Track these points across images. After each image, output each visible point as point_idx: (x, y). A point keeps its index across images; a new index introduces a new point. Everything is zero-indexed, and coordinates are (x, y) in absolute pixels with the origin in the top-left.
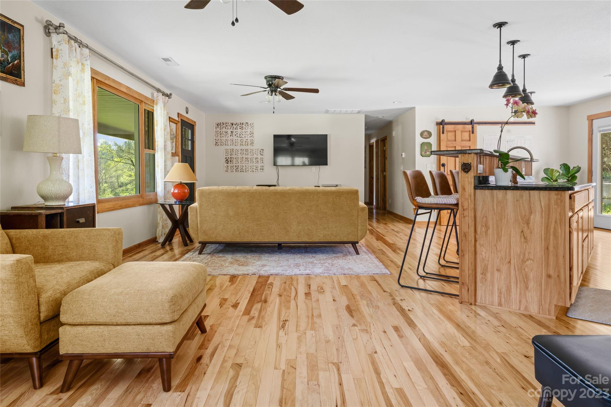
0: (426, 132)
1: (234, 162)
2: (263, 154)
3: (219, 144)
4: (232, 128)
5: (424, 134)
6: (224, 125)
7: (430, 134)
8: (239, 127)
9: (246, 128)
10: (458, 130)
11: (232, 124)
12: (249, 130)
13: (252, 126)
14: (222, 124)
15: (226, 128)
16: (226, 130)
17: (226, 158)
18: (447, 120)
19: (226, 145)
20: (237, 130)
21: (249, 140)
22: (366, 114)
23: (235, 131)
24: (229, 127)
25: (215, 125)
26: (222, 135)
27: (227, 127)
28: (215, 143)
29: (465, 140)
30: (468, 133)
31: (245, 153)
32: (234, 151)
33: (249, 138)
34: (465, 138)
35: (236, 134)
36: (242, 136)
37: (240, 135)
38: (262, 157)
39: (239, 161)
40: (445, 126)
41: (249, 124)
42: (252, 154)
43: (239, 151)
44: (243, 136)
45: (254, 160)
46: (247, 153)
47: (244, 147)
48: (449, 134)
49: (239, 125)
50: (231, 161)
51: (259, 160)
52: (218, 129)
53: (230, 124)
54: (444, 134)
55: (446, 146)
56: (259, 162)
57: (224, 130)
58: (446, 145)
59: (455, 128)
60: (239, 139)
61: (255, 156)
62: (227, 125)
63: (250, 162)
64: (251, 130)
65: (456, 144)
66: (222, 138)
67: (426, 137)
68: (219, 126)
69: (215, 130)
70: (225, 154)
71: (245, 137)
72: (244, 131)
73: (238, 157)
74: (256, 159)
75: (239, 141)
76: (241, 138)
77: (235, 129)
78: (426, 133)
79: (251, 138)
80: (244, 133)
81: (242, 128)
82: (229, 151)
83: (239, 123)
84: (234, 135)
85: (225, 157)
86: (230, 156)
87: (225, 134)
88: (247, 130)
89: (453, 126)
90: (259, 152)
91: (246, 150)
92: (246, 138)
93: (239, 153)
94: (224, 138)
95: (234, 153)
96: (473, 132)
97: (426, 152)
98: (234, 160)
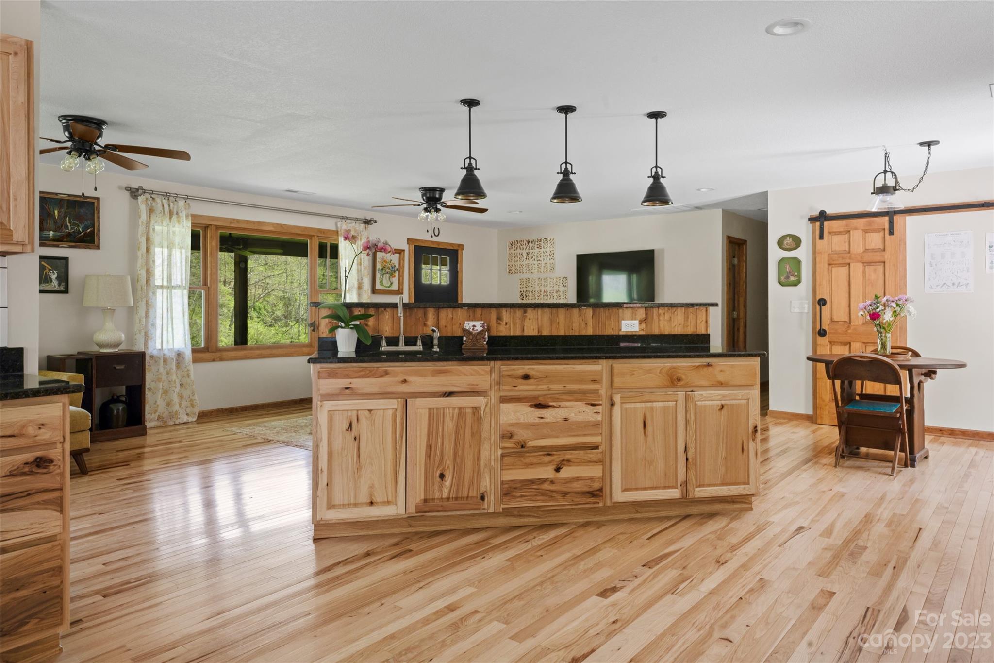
0: (788, 238)
1: (530, 298)
2: (566, 284)
3: (513, 271)
4: (528, 248)
5: (785, 242)
6: (519, 244)
7: (797, 242)
8: (536, 246)
9: (545, 247)
10: (856, 229)
11: (528, 242)
12: (548, 250)
13: (552, 242)
14: (516, 243)
15: (520, 248)
16: (521, 251)
17: (521, 292)
18: (830, 211)
19: (520, 272)
20: (533, 250)
21: (548, 265)
22: (724, 208)
23: (531, 251)
24: (525, 247)
25: (508, 245)
26: (516, 259)
27: (522, 247)
28: (508, 270)
29: (873, 250)
30: (881, 234)
31: (543, 283)
32: (530, 281)
33: (549, 262)
34: (872, 246)
35: (532, 256)
36: (539, 258)
37: (537, 257)
38: (565, 289)
39: (536, 296)
40: (826, 223)
41: (549, 240)
42: (552, 286)
43: (537, 281)
44: (541, 259)
45: (555, 294)
46: (546, 283)
47: (543, 276)
48: (836, 239)
49: (537, 243)
50: (526, 297)
51: (561, 294)
52: (512, 250)
53: (525, 242)
54: (823, 239)
55: (829, 264)
56: (562, 297)
57: (519, 251)
58: (828, 260)
59: (847, 225)
60: (536, 263)
61: (556, 288)
62: (522, 243)
63: (549, 297)
64: (551, 249)
65: (850, 258)
66: (516, 263)
67: (788, 247)
68: (513, 246)
69: (508, 252)
70: (519, 286)
71: (544, 259)
72: (542, 250)
73: (534, 290)
74: (557, 292)
75: (536, 266)
76: (539, 262)
77: (532, 249)
78: (789, 241)
79: (552, 261)
80: (543, 254)
81: (539, 247)
82: (525, 282)
83: (537, 240)
84: (530, 258)
85: (520, 290)
86: (525, 289)
87: (519, 257)
88: (546, 249)
89: (844, 222)
90: (561, 282)
91: (544, 279)
92: (545, 261)
93: (536, 283)
94: (519, 263)
95: (530, 284)
96: (891, 233)
97: (788, 277)
98: (530, 294)
